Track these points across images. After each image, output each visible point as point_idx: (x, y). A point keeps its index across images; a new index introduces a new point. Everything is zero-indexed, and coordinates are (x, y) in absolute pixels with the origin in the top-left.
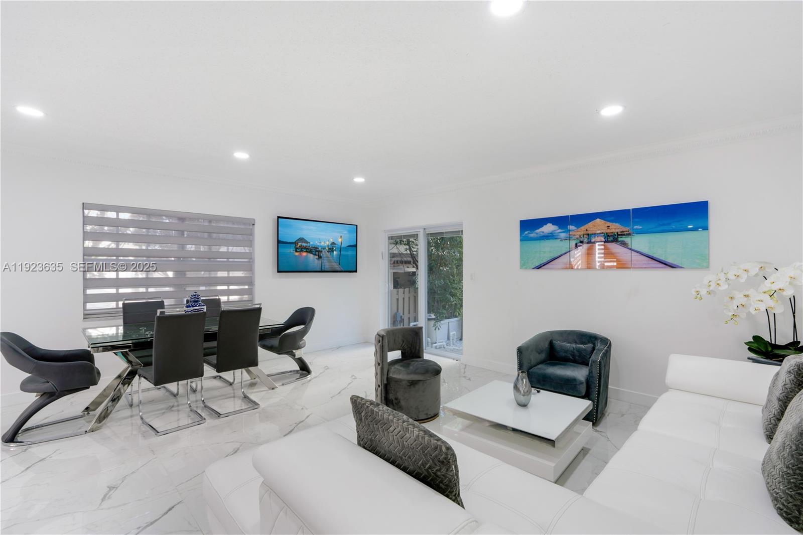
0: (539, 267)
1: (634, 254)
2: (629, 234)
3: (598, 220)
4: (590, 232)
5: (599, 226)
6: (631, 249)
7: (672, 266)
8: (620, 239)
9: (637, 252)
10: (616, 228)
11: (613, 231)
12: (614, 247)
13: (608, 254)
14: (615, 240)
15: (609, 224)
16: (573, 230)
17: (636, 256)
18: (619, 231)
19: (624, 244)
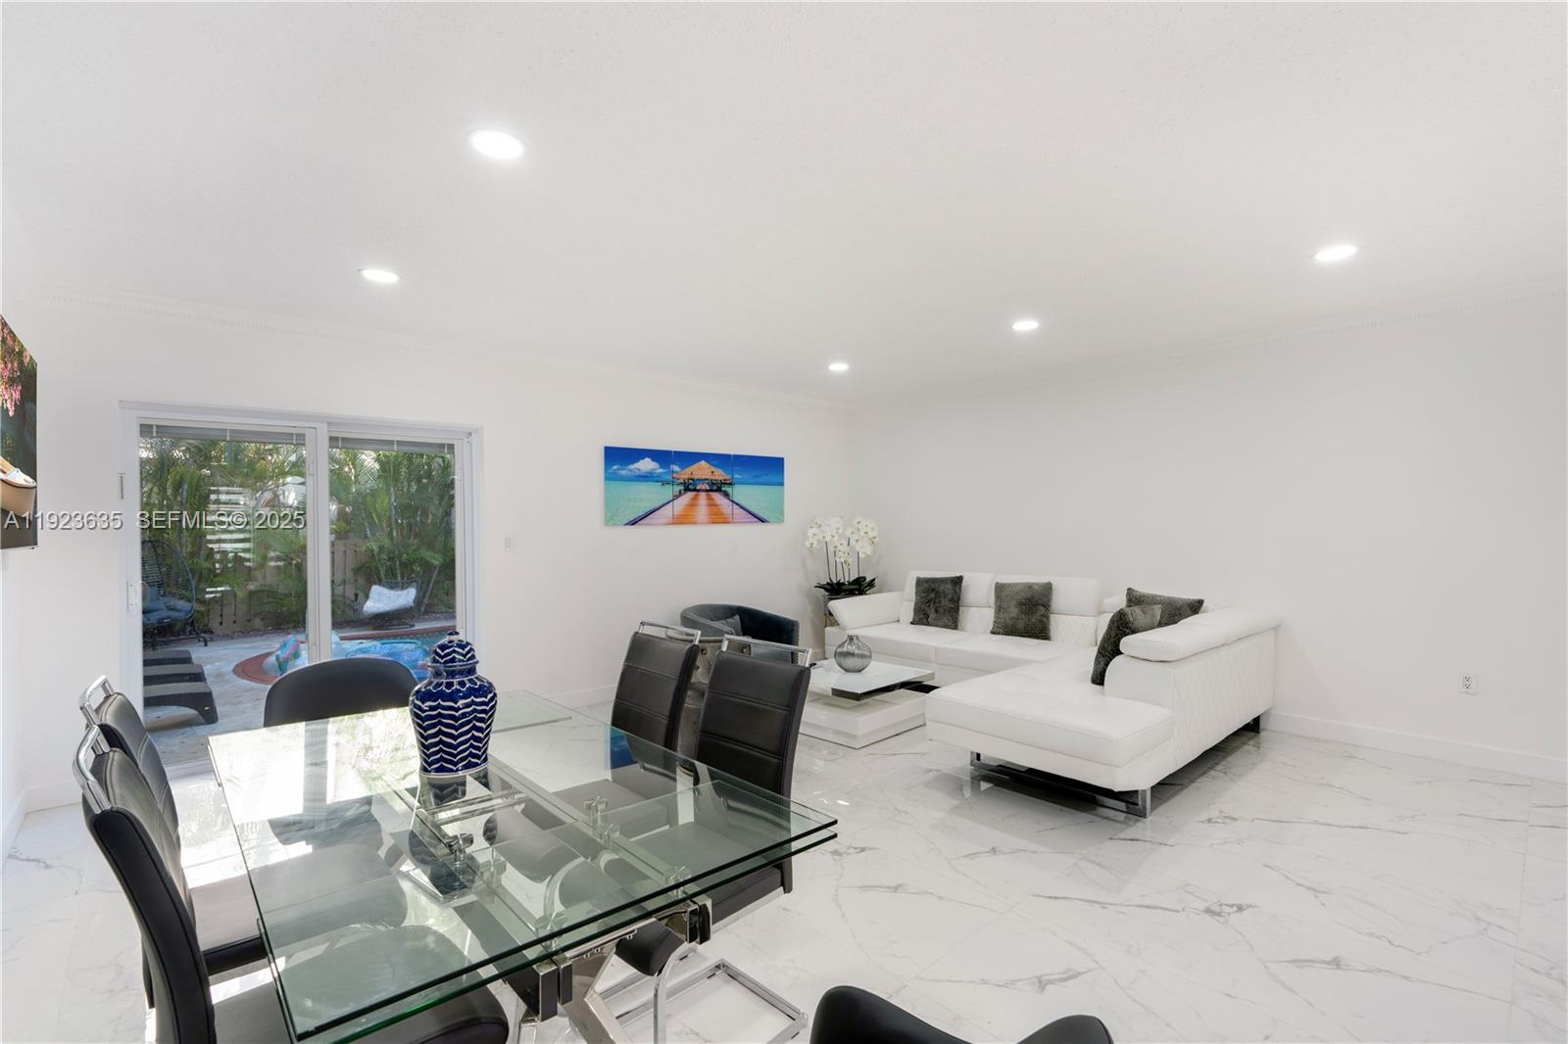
0: (634, 523)
1: (735, 506)
2: (730, 484)
3: (703, 463)
4: (696, 477)
5: (702, 470)
6: (733, 502)
7: (762, 521)
8: (723, 489)
9: (737, 504)
10: (720, 474)
11: (716, 478)
12: (718, 497)
13: (712, 504)
14: (719, 490)
15: (713, 469)
16: (677, 472)
17: (737, 510)
18: (721, 478)
19: (726, 495)
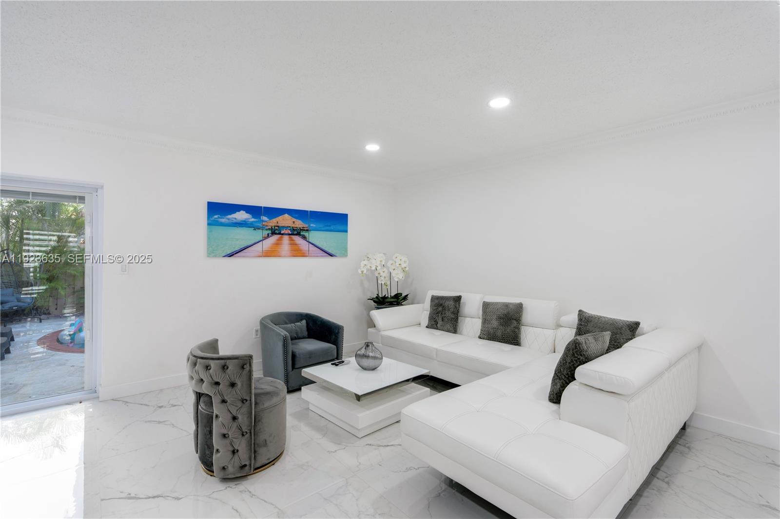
0: (231, 255)
1: (311, 245)
2: (307, 230)
3: (286, 215)
4: (280, 225)
5: (286, 221)
6: (308, 242)
7: (331, 255)
8: (302, 233)
9: (313, 244)
10: (299, 224)
11: (297, 226)
12: (298, 240)
13: (293, 244)
14: (298, 234)
15: (294, 220)
16: (266, 221)
17: (312, 248)
18: (301, 226)
19: (304, 237)
